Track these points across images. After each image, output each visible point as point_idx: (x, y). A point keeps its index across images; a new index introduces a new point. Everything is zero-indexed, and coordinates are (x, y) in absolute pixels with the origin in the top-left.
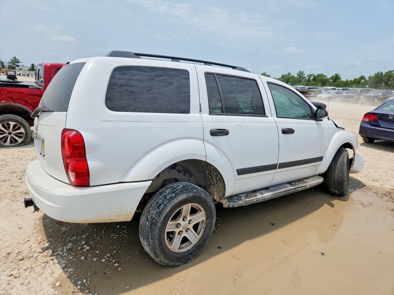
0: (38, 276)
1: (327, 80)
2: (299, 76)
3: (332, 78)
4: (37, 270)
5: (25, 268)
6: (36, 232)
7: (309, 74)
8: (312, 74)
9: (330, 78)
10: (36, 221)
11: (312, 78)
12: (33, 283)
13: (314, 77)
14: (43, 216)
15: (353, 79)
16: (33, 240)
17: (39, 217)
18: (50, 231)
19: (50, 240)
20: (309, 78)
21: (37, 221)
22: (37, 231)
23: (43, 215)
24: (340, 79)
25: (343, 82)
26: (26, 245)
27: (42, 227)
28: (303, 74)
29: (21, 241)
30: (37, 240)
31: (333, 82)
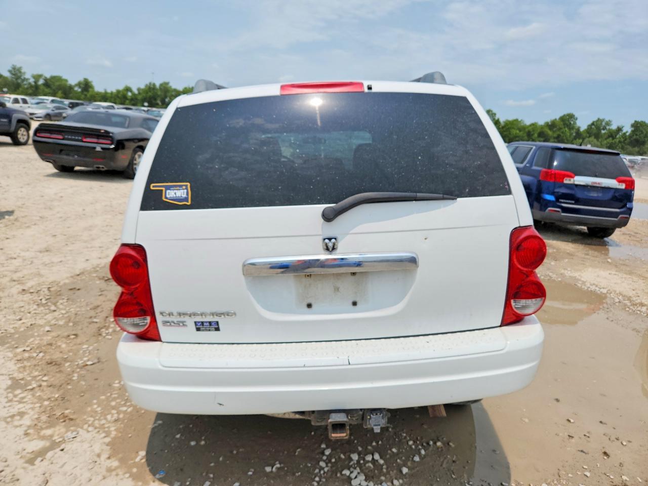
1: (71, 88)
2: (14, 75)
3: (79, 84)
7: (36, 73)
8: (40, 73)
9: (76, 85)
11: (41, 82)
13: (46, 80)
15: (114, 91)
20: (35, 82)
24: (91, 87)
25: (98, 93)
28: (20, 72)
31: (82, 91)
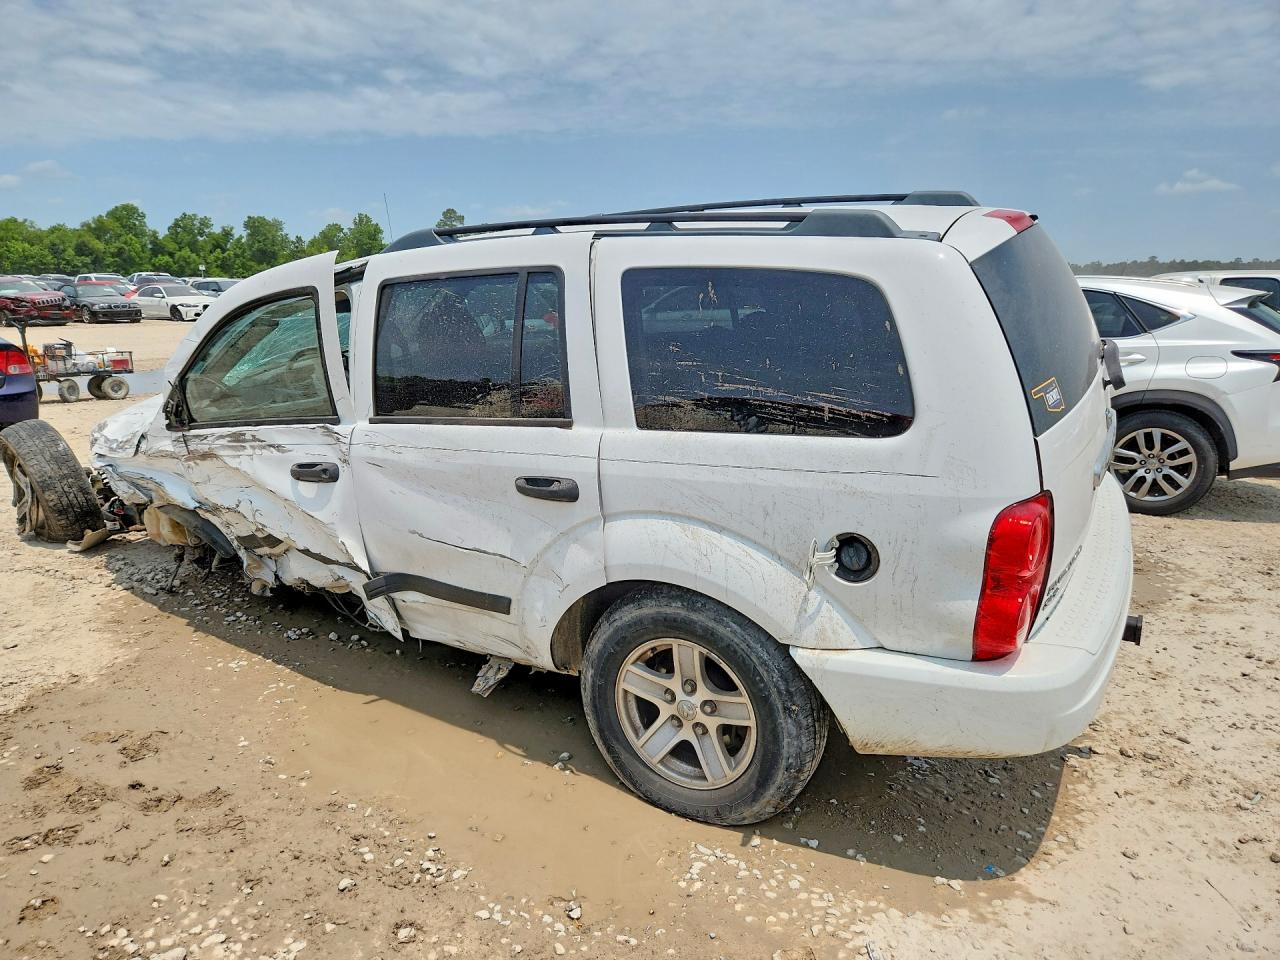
0: (1123, 713)
4: (1123, 724)
5: (1147, 739)
6: (1084, 814)
10: (1065, 856)
12: (1138, 709)
14: (1024, 865)
16: (1105, 792)
17: (1043, 865)
18: (1041, 792)
19: (1057, 768)
21: (1059, 854)
22: (1078, 813)
23: (1023, 870)
26: (1130, 787)
27: (1055, 818)
29: (1141, 805)
30: (1093, 786)
